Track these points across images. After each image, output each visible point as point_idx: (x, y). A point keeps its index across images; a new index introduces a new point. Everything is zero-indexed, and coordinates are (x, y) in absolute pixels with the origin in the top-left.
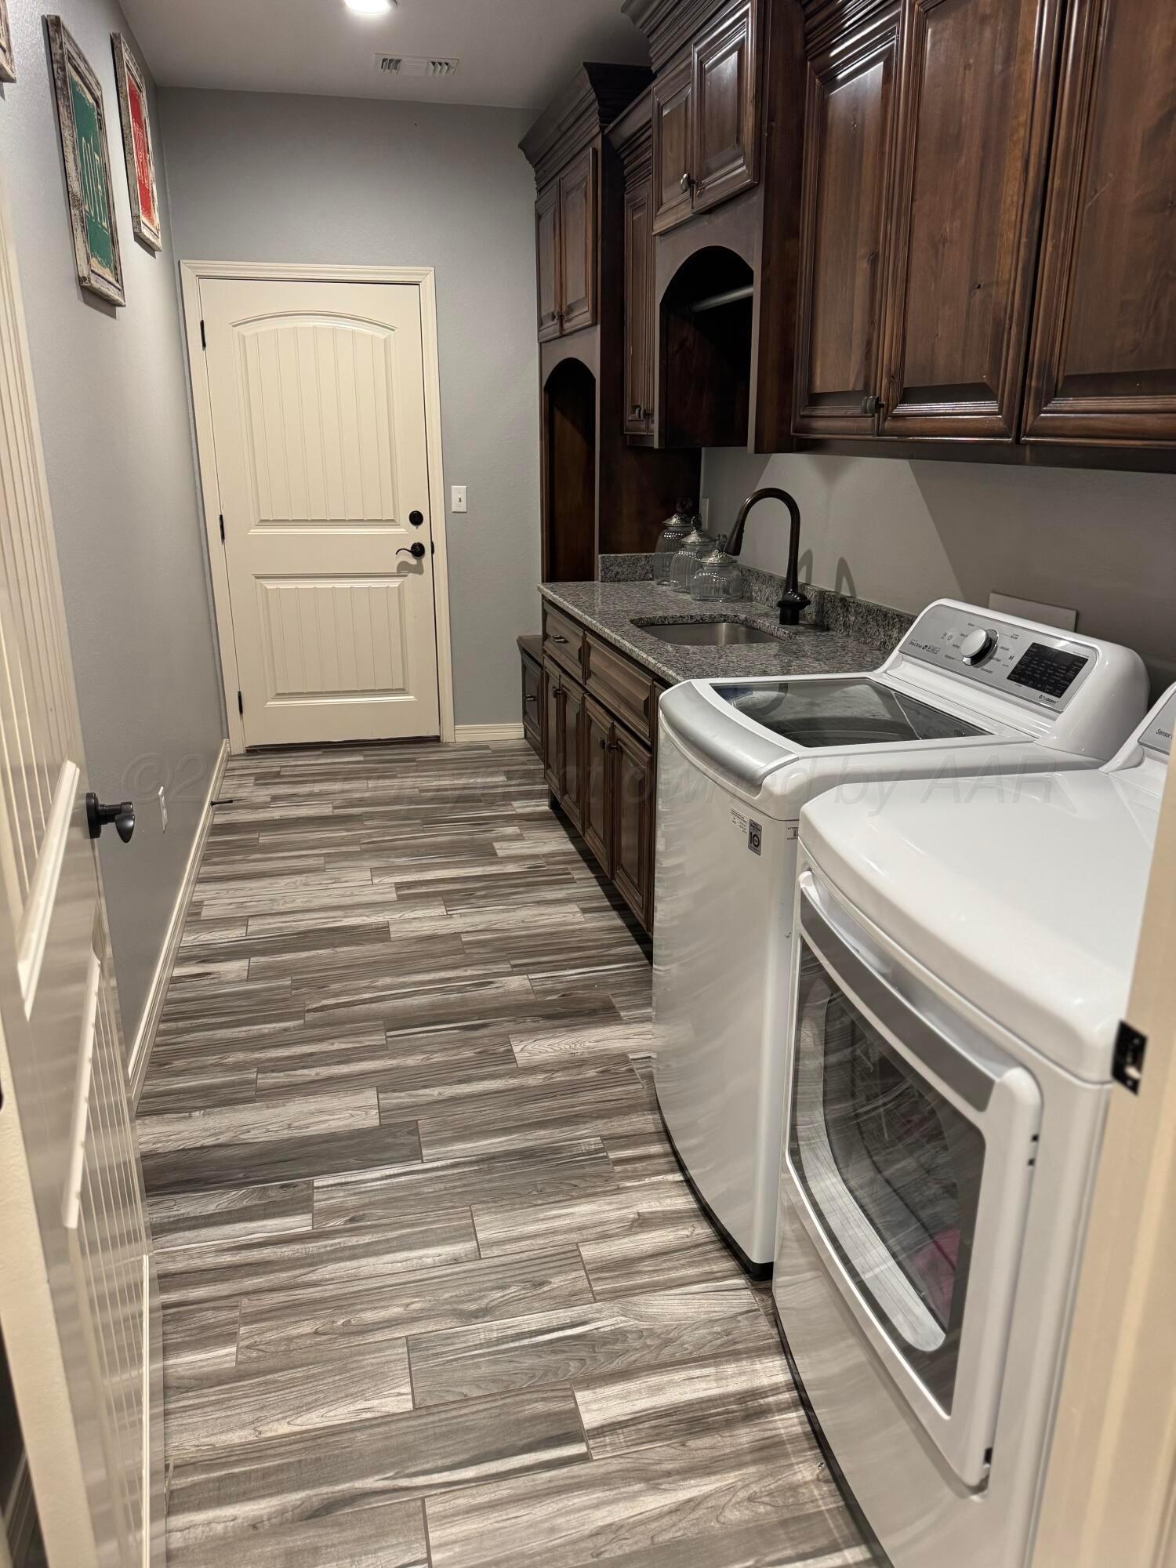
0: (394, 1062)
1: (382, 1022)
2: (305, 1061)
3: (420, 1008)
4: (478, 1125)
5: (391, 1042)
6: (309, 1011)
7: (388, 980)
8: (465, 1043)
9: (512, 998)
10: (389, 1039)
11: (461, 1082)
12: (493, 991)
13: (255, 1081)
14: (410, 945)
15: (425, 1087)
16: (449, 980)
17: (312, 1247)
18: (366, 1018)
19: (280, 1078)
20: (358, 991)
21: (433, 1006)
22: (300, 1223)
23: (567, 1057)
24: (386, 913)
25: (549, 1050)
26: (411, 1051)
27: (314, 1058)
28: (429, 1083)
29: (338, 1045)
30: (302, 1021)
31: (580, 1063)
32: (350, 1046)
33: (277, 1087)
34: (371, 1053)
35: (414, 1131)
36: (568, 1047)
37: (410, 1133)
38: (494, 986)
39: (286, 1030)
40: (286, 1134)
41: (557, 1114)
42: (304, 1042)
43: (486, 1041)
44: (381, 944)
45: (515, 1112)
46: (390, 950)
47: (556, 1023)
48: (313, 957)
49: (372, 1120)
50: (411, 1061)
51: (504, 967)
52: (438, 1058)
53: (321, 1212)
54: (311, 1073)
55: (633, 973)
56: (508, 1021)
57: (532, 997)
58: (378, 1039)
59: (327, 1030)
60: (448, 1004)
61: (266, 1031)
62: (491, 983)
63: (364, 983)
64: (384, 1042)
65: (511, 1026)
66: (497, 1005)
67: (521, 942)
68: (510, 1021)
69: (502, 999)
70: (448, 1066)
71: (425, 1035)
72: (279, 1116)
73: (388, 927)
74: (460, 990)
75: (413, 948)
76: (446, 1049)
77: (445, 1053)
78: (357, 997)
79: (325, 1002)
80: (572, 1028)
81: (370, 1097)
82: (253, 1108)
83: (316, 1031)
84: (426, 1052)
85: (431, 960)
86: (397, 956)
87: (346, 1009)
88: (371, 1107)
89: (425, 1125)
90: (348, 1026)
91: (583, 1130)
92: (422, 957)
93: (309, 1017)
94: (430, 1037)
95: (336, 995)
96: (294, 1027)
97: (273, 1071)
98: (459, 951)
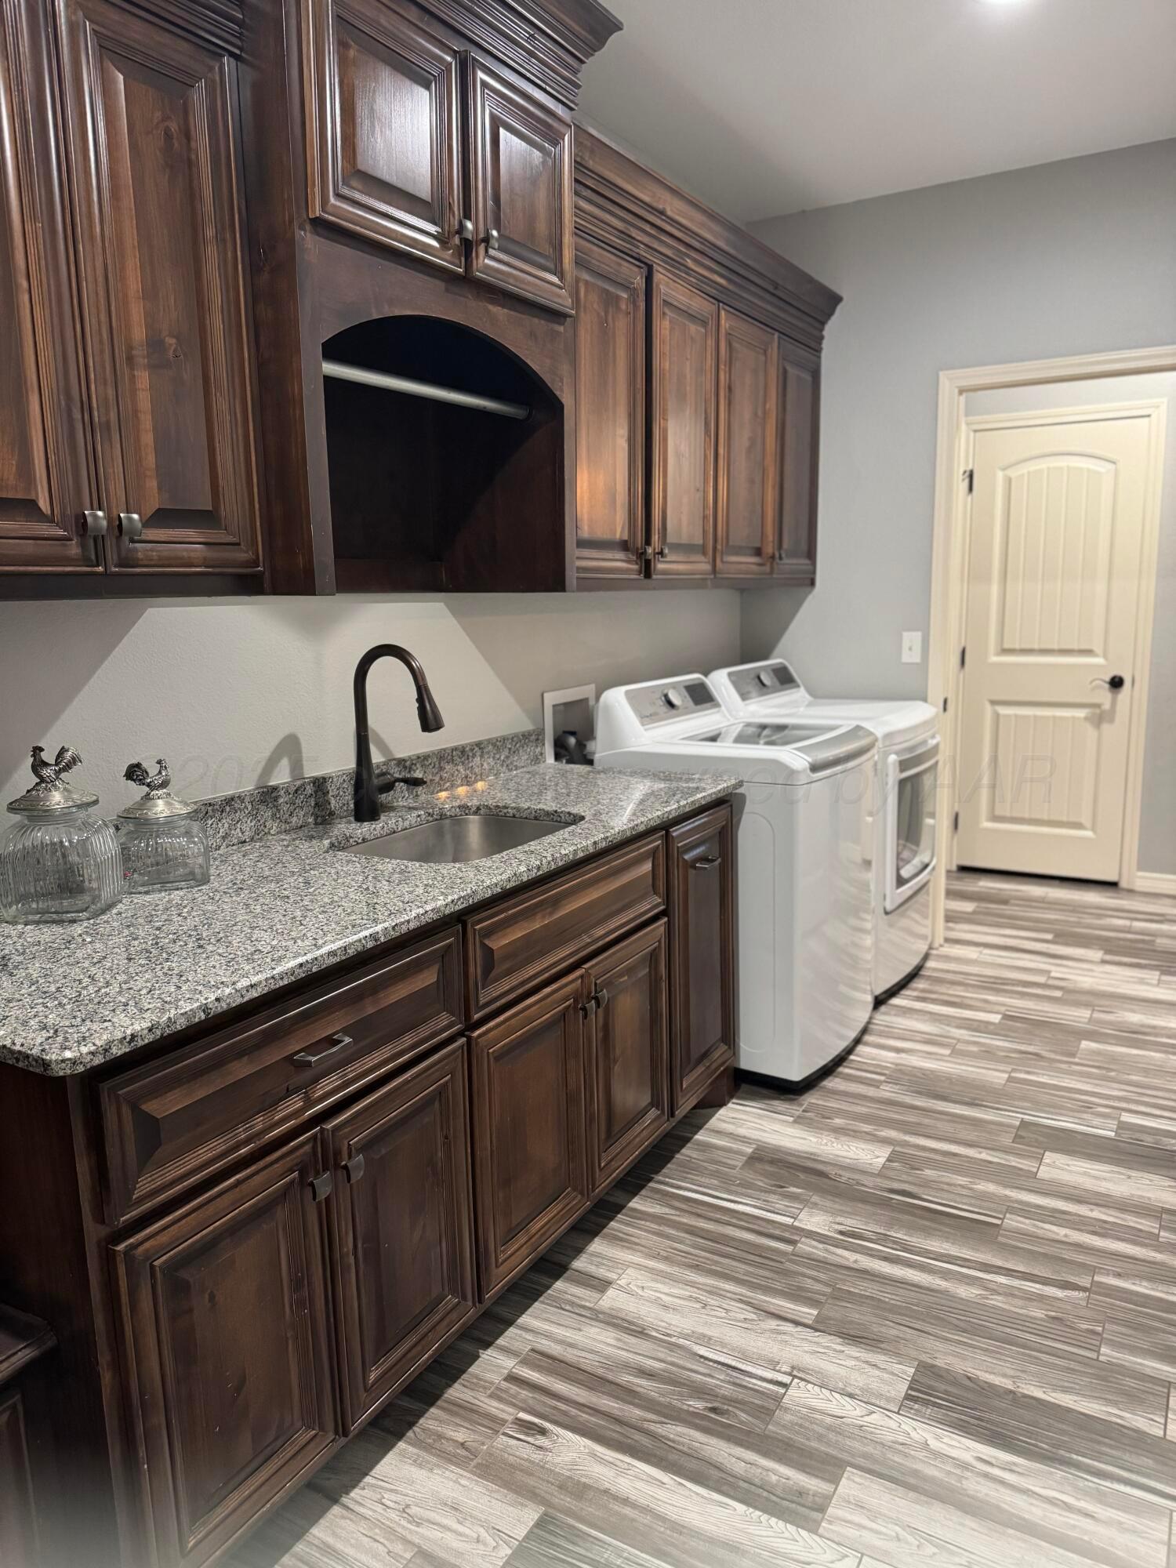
0: (1008, 1192)
1: (1000, 1239)
2: (1102, 1229)
3: (946, 1238)
4: (962, 1123)
5: (1000, 1212)
6: (1084, 1289)
7: (964, 1292)
8: (926, 1184)
9: (837, 1206)
10: (1001, 1216)
11: (955, 1155)
12: (849, 1222)
13: (1161, 1227)
14: (897, 1340)
15: (990, 1162)
16: (887, 1258)
17: (1124, 1105)
18: (1014, 1251)
19: (1131, 1221)
20: (1010, 1293)
21: (927, 1232)
22: (1127, 1118)
23: (843, 1138)
24: (889, 1437)
25: (854, 1149)
26: (984, 1197)
27: (1091, 1228)
28: (983, 1164)
29: (1061, 1232)
30: (1096, 1278)
31: (838, 1131)
32: (1047, 1226)
33: (1137, 1214)
34: (1026, 1210)
35: (1017, 1138)
36: (835, 1145)
37: (1022, 1137)
38: (840, 1228)
39: (1119, 1275)
40: (1133, 1173)
41: (895, 1109)
42: (1098, 1250)
43: (904, 1177)
44: (939, 1363)
45: (926, 1121)
46: (930, 1343)
47: (820, 1167)
48: (1056, 1388)
49: (1049, 1157)
50: (991, 1188)
51: (806, 1246)
52: (961, 1180)
53: (1114, 1118)
54: (1097, 1214)
55: (684, 1179)
56: (866, 1186)
57: (815, 1199)
58: (1012, 1222)
59: (1067, 1255)
60: (911, 1228)
61: (1145, 1284)
62: (841, 1233)
63: (997, 1301)
64: (1008, 1215)
65: (867, 1181)
66: (860, 1205)
67: (747, 1273)
68: (863, 1185)
69: (849, 1209)
70: (958, 1170)
71: (960, 1206)
72: (1138, 1189)
73: (908, 1397)
74: (883, 1239)
75: (893, 1332)
76: (948, 1184)
77: (953, 1182)
78: (1016, 1283)
79: (1060, 1293)
80: (812, 1157)
81: (1044, 1173)
82: (1164, 1203)
83: (1081, 1258)
84: (970, 1189)
85: (886, 1297)
86: (928, 1328)
87: (1036, 1272)
88: (1048, 1165)
89: (1007, 1140)
90: (1040, 1250)
91: (887, 1095)
92: (894, 1309)
93: (1085, 1281)
94: (955, 1202)
95: (1041, 1298)
96: (1108, 1275)
97: (1141, 1230)
98: (839, 1295)
